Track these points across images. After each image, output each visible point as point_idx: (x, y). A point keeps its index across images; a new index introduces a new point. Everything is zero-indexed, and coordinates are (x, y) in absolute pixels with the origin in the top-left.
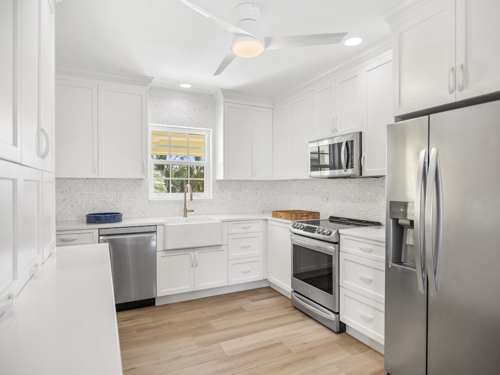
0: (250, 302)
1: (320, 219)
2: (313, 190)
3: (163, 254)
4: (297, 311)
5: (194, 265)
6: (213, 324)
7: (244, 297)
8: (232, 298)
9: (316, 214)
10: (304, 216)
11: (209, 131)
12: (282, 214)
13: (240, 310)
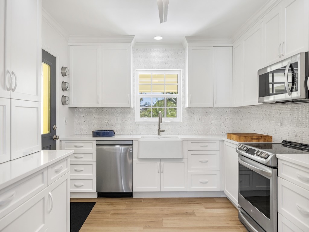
0: (204, 208)
1: (273, 143)
2: (269, 115)
3: (137, 161)
4: (242, 226)
5: (160, 172)
6: (164, 221)
7: (200, 203)
8: (191, 202)
9: (268, 137)
10: (254, 139)
11: (180, 70)
12: (234, 136)
13: (192, 214)
